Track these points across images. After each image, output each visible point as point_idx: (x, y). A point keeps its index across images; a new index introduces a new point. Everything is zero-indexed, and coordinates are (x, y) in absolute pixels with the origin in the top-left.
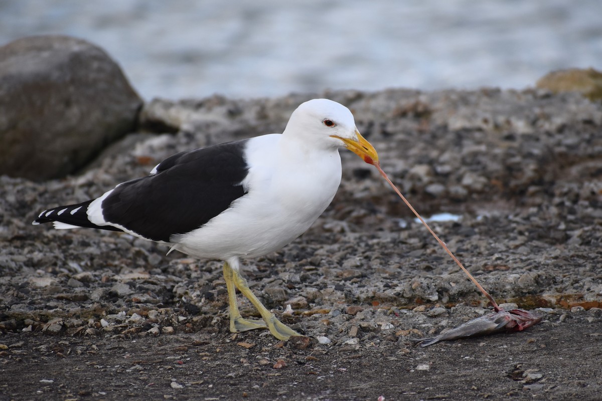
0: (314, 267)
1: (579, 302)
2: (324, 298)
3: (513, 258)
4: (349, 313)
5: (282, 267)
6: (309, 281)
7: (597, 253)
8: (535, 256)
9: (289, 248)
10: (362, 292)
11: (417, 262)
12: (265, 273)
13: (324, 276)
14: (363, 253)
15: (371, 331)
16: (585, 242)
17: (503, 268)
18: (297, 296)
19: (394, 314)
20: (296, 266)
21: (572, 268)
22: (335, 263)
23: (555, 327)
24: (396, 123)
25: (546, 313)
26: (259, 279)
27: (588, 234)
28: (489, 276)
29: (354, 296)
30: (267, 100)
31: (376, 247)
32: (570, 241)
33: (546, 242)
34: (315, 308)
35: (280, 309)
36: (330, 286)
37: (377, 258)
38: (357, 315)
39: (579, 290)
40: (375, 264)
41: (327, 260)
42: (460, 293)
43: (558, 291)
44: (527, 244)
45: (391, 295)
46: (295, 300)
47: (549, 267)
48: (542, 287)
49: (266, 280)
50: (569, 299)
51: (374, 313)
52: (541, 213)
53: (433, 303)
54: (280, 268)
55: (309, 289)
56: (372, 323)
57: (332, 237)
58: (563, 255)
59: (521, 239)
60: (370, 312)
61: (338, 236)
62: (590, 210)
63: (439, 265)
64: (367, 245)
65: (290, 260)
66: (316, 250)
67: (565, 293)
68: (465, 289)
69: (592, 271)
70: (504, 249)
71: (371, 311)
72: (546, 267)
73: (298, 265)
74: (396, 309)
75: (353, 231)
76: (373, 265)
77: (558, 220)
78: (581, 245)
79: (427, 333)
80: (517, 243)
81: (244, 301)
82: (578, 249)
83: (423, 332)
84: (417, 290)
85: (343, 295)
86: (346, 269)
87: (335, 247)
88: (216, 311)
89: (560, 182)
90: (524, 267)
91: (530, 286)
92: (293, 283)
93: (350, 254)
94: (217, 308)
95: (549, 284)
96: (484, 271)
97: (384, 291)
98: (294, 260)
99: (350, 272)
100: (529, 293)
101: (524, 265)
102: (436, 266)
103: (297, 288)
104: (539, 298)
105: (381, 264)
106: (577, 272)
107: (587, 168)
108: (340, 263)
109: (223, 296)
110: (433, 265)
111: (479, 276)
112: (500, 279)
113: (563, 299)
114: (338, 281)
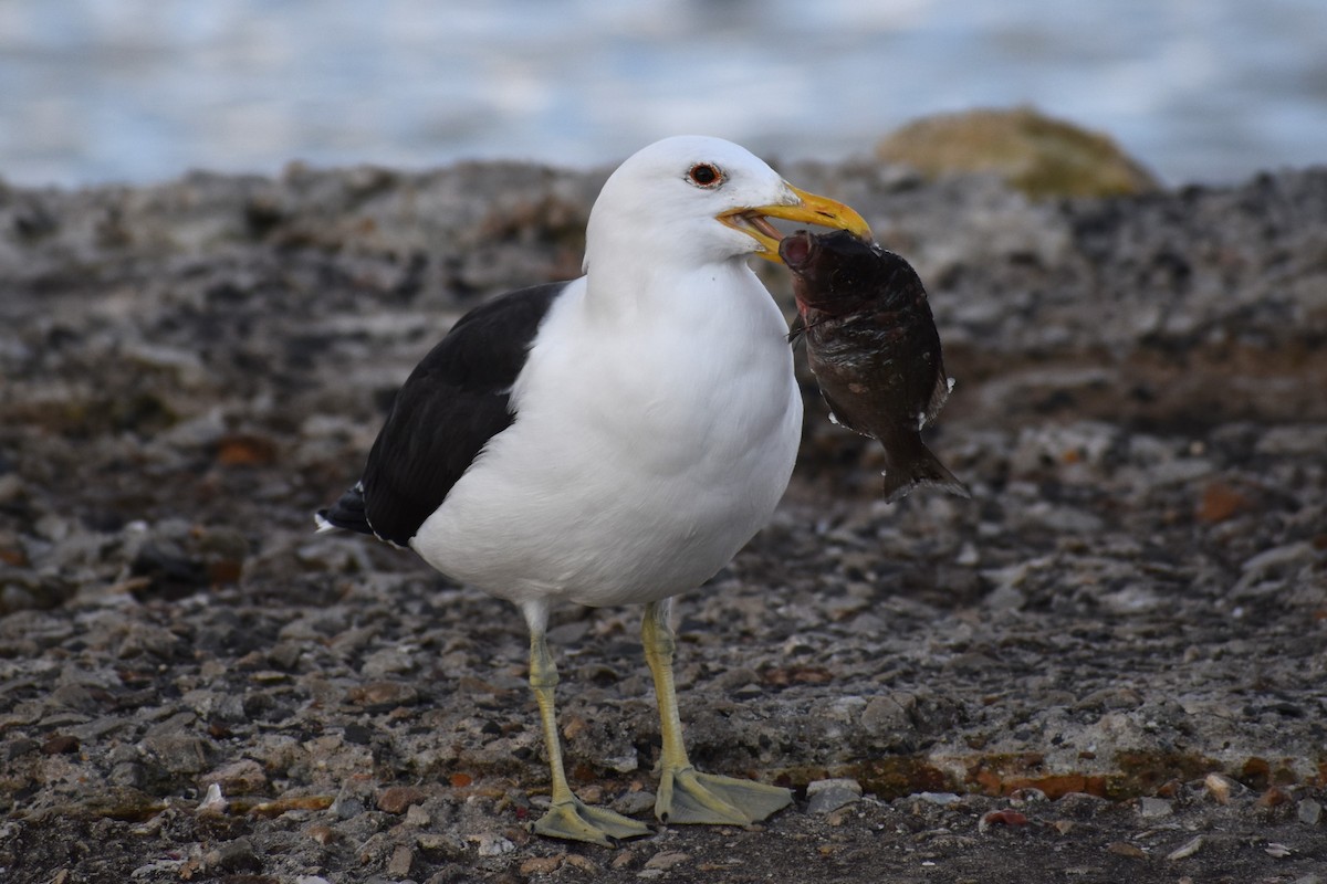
0: (281, 675)
1: (1030, 777)
2: (314, 766)
3: (843, 647)
4: (387, 807)
5: (189, 674)
6: (270, 714)
7: (1076, 634)
8: (902, 642)
9: (207, 618)
10: (421, 748)
11: (572, 658)
12: (143, 691)
13: (309, 702)
14: (419, 631)
15: (451, 859)
16: (1036, 601)
17: (815, 677)
18: (238, 758)
19: (514, 809)
20: (231, 671)
21: (1008, 679)
22: (341, 663)
23: (966, 847)
24: (489, 260)
25: (940, 806)
26: (127, 711)
27: (1043, 578)
28: (781, 702)
29: (399, 757)
30: (126, 192)
31: (452, 615)
32: (993, 599)
33: (928, 602)
34: (290, 794)
35: (188, 796)
36: (330, 731)
37: (457, 648)
38: (410, 814)
39: (1030, 741)
40: (454, 664)
41: (316, 653)
42: (699, 749)
43: (971, 743)
44: (876, 608)
45: (504, 756)
46: (231, 771)
47: (942, 676)
48: (929, 733)
49: (147, 713)
50: (1003, 769)
51: (456, 807)
52: (907, 516)
53: (623, 780)
54: (184, 678)
55: (270, 739)
56: (451, 838)
57: (325, 586)
58: (980, 640)
59: (857, 594)
60: (446, 807)
61: (343, 582)
62: (1040, 510)
63: (635, 667)
64: (427, 609)
65: (211, 652)
66: (284, 622)
67: (992, 752)
68: (713, 737)
69: (1064, 688)
70: (814, 621)
71: (448, 802)
72: (934, 674)
73: (236, 669)
74: (520, 795)
75: (382, 567)
76: (448, 668)
77: (954, 537)
78: (1023, 609)
79: (608, 867)
80: (851, 603)
81: (87, 775)
82: (1018, 622)
83: (598, 861)
84: (578, 743)
85: (369, 757)
86: (373, 679)
87: (337, 613)
88: (5, 803)
89: (953, 428)
90: (876, 673)
91: (896, 730)
92: (224, 720)
93: (383, 635)
94: (8, 795)
95: (948, 726)
96: (761, 684)
97: (484, 743)
98: (222, 654)
99: (384, 689)
100: (891, 750)
101: (874, 670)
102: (626, 671)
103: (238, 736)
104: (918, 765)
105: (471, 664)
106: (1023, 690)
107: (1026, 390)
108: (355, 661)
109: (26, 761)
110: (619, 668)
111: (749, 701)
112: (811, 711)
113: (985, 769)
114: (351, 714)
